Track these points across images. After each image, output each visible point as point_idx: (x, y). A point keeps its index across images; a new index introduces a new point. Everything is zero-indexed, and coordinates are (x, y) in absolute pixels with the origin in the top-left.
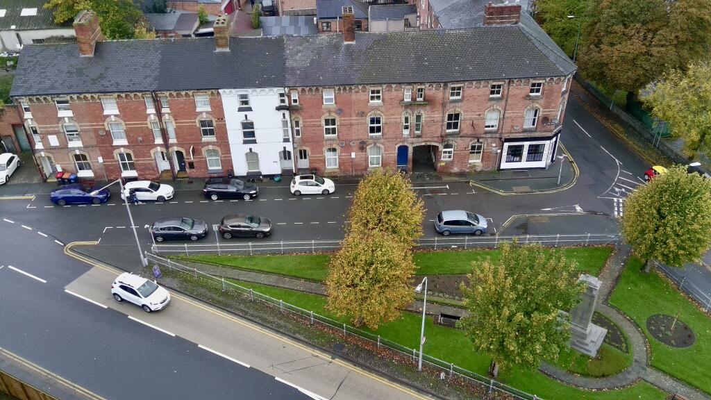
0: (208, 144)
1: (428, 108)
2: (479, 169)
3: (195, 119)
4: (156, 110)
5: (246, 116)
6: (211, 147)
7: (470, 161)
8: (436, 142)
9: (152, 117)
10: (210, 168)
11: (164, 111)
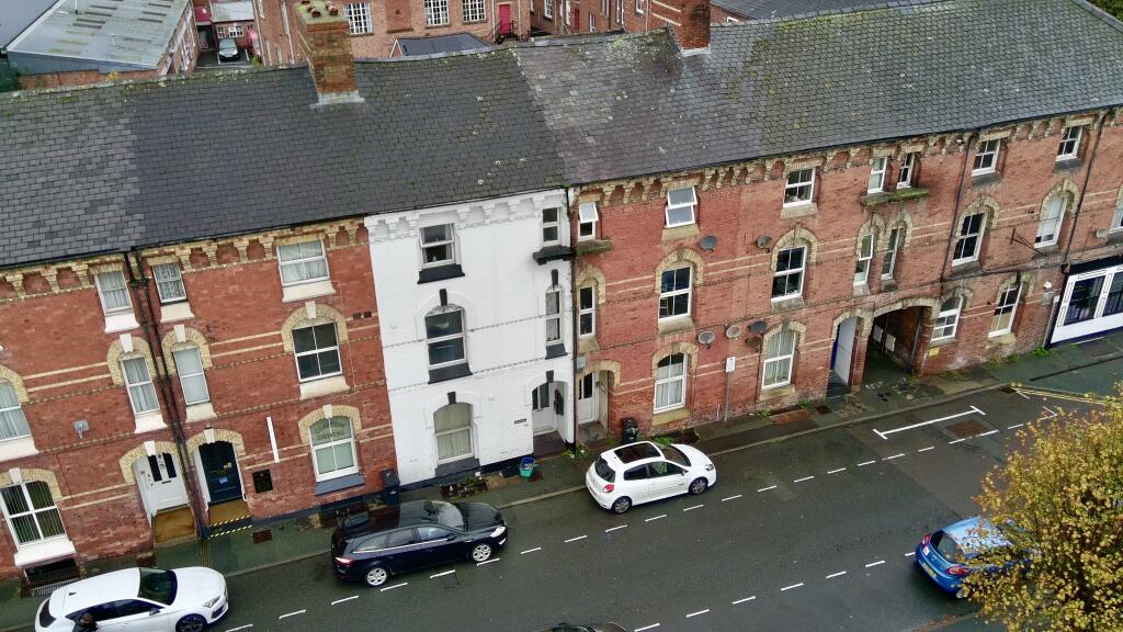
0: (320, 401)
1: (922, 206)
2: (1007, 352)
3: (279, 326)
4: (140, 315)
5: (443, 294)
6: (328, 411)
7: (992, 335)
8: (927, 296)
9: (127, 342)
10: (320, 478)
11: (168, 314)
